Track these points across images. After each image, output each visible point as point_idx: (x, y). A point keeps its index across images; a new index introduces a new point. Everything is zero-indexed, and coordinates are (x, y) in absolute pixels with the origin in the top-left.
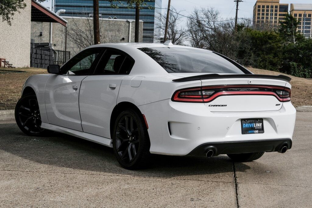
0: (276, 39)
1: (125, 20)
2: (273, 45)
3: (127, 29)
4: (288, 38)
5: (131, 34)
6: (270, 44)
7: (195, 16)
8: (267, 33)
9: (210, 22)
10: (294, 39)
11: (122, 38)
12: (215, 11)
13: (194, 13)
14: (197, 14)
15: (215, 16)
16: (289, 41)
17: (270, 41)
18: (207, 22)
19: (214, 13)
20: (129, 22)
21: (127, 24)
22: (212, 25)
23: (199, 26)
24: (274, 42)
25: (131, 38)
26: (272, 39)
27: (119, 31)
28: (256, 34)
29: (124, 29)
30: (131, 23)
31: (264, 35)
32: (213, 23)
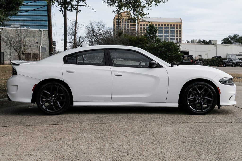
0: (144, 41)
1: (38, 29)
2: (143, 45)
3: (40, 36)
4: (151, 40)
5: (43, 39)
6: (141, 44)
7: (90, 26)
8: (139, 37)
9: (100, 30)
10: (155, 41)
11: (36, 42)
12: (103, 23)
13: (90, 24)
14: (91, 25)
15: (103, 26)
16: (151, 42)
17: (141, 43)
18: (98, 30)
19: (103, 24)
20: (41, 31)
21: (40, 32)
22: (101, 32)
23: (93, 33)
24: (143, 43)
25: (43, 42)
26: (142, 41)
27: (34, 37)
28: (132, 38)
29: (37, 36)
30: (42, 32)
31: (137, 38)
32: (102, 31)
